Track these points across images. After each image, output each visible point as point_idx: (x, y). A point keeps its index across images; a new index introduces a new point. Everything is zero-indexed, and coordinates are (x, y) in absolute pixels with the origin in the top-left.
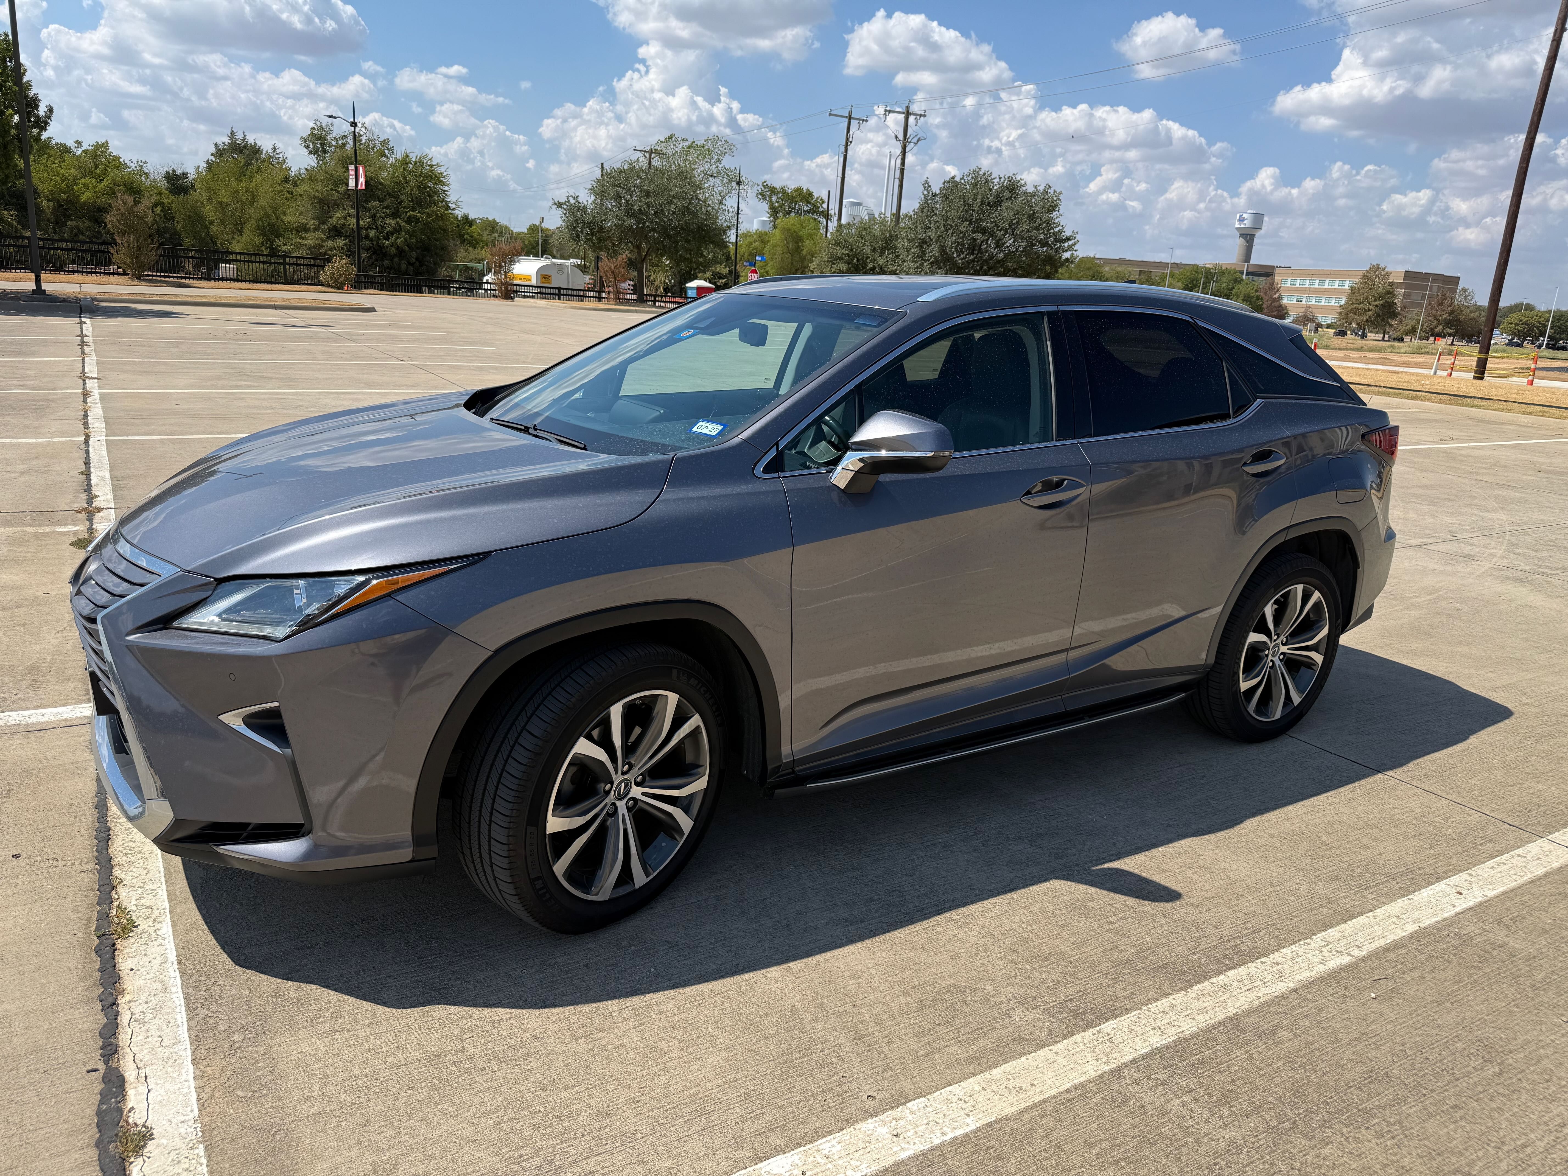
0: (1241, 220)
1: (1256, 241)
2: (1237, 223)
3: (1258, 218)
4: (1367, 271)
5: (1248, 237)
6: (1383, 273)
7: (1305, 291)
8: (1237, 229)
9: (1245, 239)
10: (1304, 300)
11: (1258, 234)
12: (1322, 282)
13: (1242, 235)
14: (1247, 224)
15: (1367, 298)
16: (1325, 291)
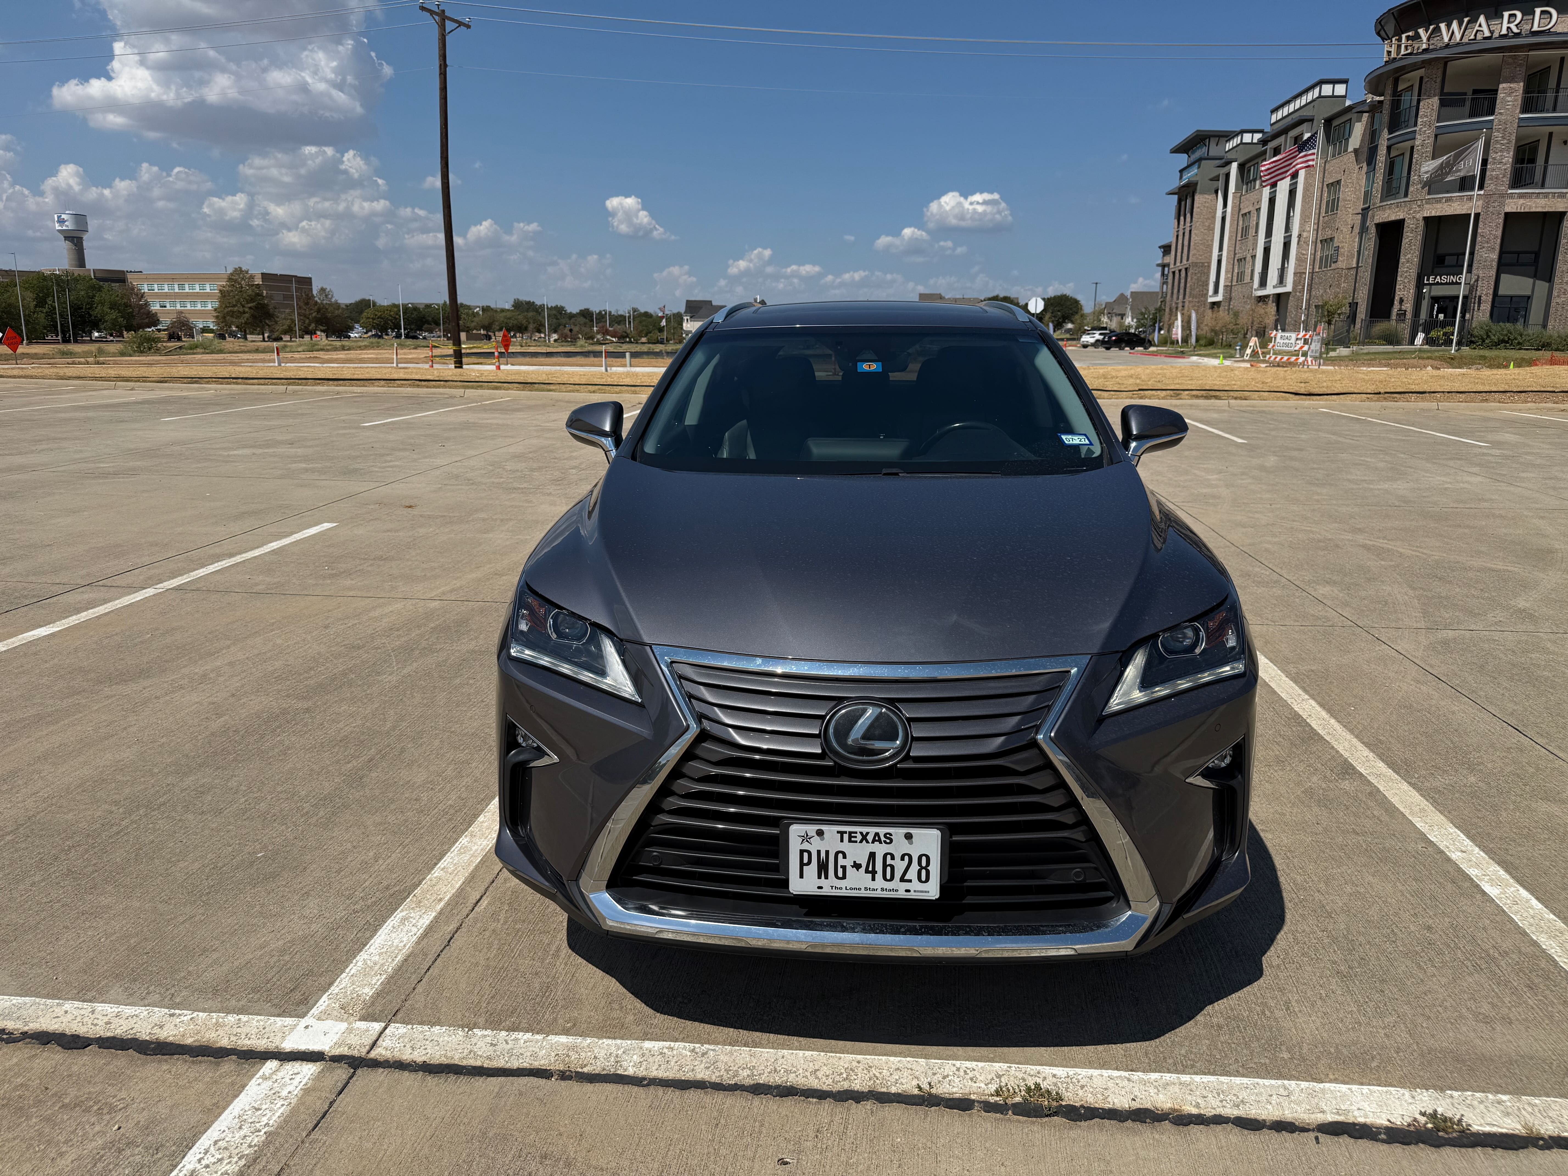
0: (61, 221)
1: (85, 243)
2: (57, 225)
3: (80, 219)
4: (231, 274)
5: (75, 239)
6: (248, 276)
7: (167, 295)
8: (59, 231)
9: (72, 242)
10: (168, 305)
11: (85, 237)
12: (181, 286)
13: (66, 238)
14: (69, 225)
15: (238, 301)
16: (188, 295)
